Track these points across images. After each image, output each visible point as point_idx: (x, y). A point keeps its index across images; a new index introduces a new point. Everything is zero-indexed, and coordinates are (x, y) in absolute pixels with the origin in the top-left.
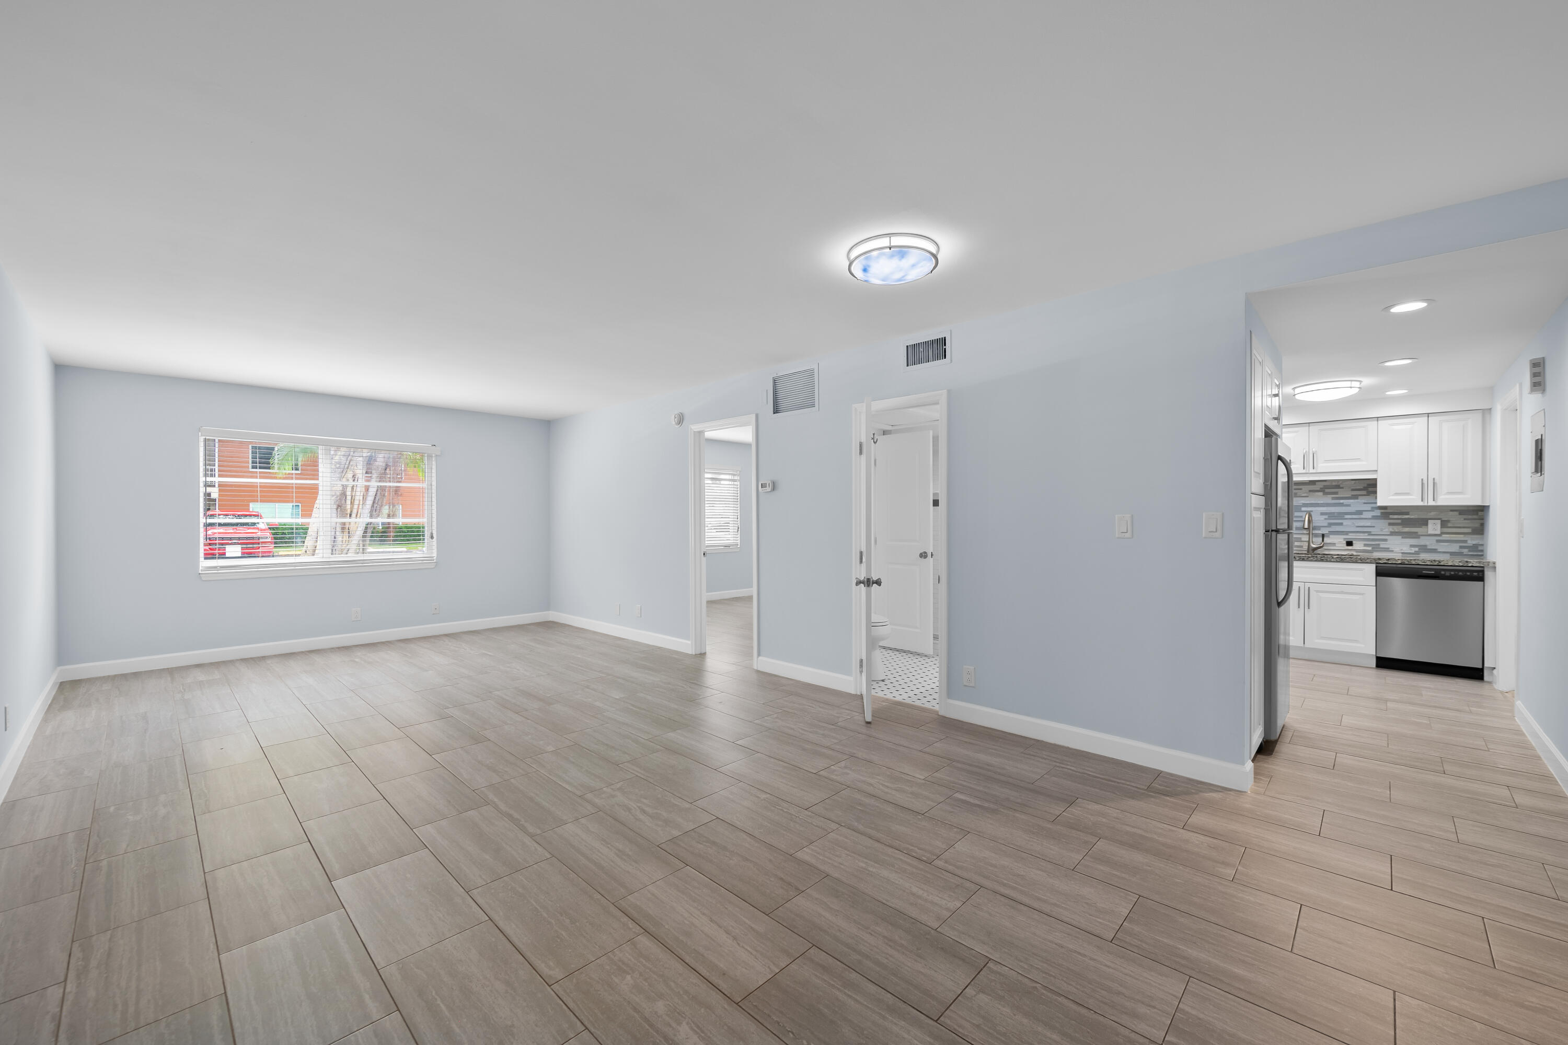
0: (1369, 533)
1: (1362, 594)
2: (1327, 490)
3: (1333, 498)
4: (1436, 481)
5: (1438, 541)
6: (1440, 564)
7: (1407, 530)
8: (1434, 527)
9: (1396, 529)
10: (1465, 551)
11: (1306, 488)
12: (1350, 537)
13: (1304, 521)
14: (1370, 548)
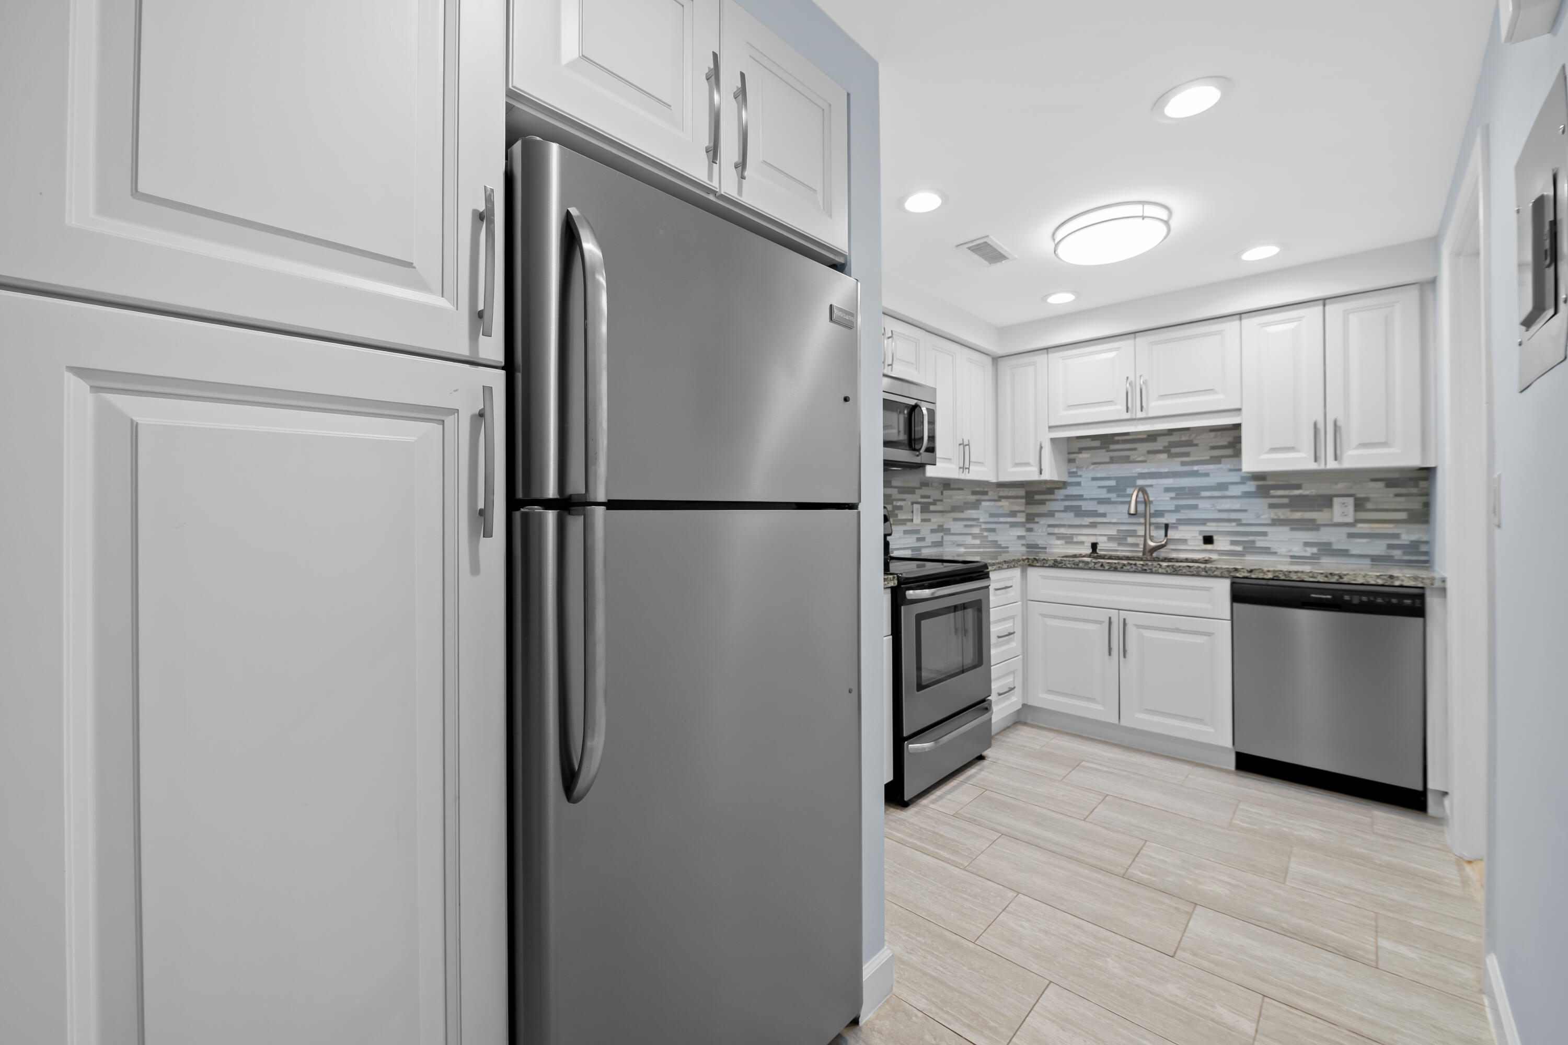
0: (1239, 522)
1: (1209, 634)
2: (1174, 450)
3: (1183, 464)
4: (1338, 424)
5: (1350, 536)
6: (1341, 581)
7: (1298, 515)
8: (1343, 511)
9: (1282, 514)
10: (1397, 553)
11: (1143, 447)
12: (1209, 529)
13: (1130, 503)
14: (1239, 548)
